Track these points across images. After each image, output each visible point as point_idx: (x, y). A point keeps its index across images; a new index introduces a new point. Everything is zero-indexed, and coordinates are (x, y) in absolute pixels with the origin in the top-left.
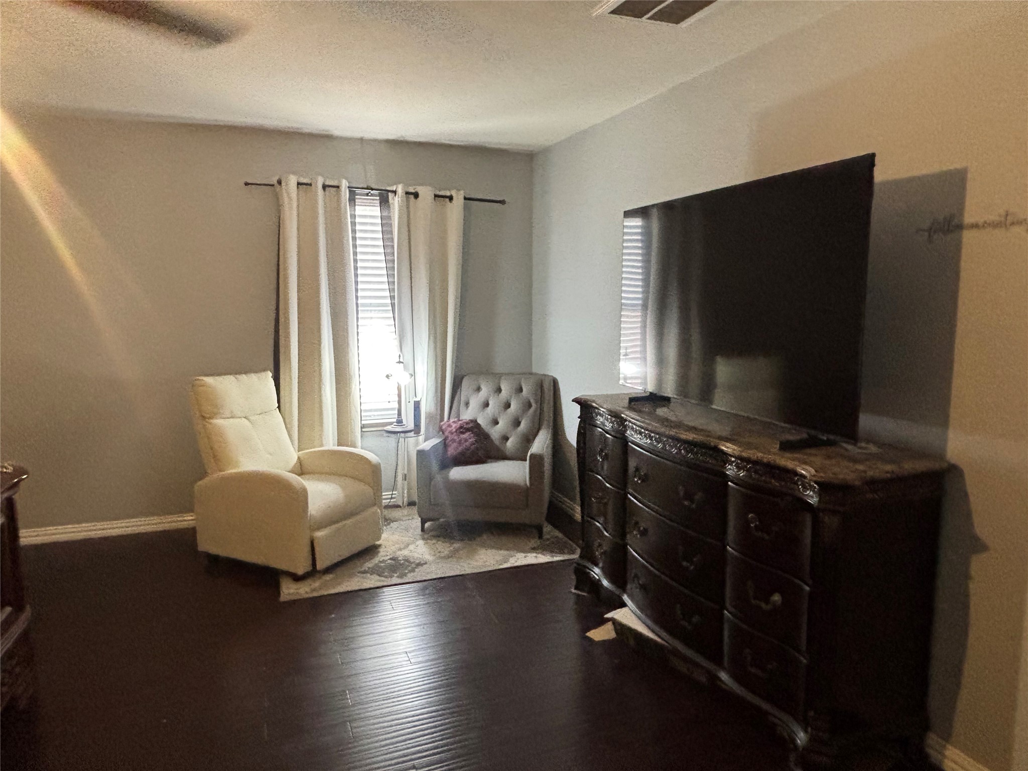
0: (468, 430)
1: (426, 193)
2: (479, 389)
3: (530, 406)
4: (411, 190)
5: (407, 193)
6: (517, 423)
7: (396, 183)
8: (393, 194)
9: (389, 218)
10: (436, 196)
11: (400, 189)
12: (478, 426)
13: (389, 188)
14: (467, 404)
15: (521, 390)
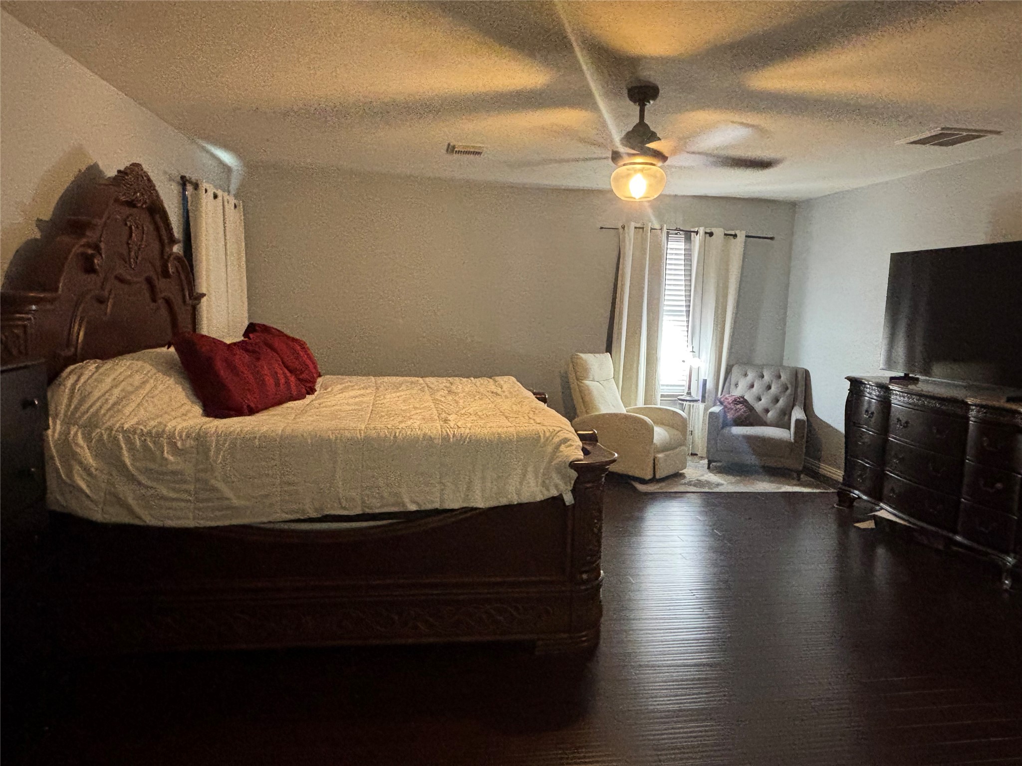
0: (740, 403)
1: (719, 232)
2: (746, 375)
3: (787, 389)
4: (709, 231)
5: (706, 233)
6: (777, 400)
7: (699, 226)
8: (695, 234)
9: (690, 250)
10: (726, 235)
11: (702, 230)
12: (746, 401)
13: (692, 230)
14: (736, 385)
15: (780, 377)
